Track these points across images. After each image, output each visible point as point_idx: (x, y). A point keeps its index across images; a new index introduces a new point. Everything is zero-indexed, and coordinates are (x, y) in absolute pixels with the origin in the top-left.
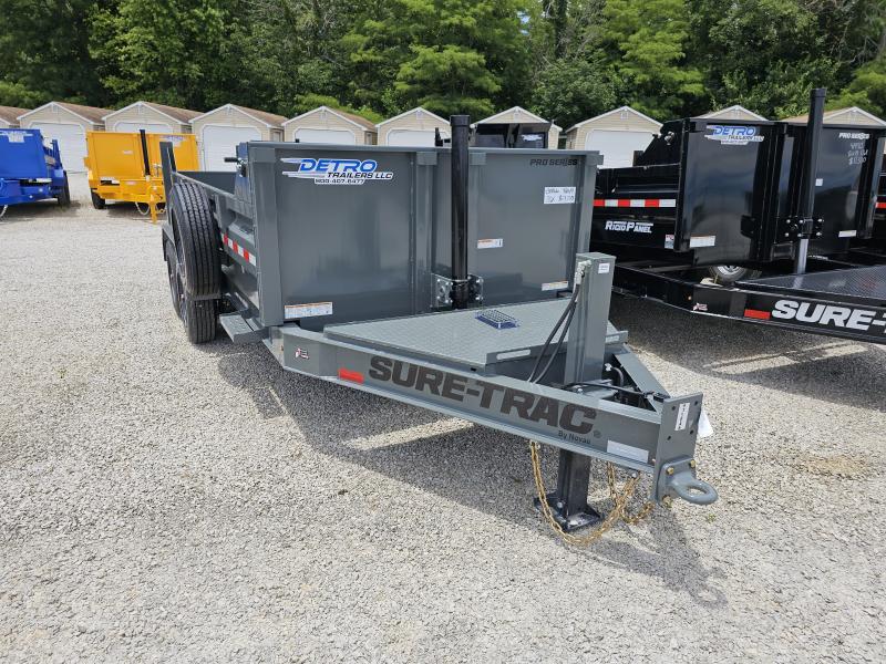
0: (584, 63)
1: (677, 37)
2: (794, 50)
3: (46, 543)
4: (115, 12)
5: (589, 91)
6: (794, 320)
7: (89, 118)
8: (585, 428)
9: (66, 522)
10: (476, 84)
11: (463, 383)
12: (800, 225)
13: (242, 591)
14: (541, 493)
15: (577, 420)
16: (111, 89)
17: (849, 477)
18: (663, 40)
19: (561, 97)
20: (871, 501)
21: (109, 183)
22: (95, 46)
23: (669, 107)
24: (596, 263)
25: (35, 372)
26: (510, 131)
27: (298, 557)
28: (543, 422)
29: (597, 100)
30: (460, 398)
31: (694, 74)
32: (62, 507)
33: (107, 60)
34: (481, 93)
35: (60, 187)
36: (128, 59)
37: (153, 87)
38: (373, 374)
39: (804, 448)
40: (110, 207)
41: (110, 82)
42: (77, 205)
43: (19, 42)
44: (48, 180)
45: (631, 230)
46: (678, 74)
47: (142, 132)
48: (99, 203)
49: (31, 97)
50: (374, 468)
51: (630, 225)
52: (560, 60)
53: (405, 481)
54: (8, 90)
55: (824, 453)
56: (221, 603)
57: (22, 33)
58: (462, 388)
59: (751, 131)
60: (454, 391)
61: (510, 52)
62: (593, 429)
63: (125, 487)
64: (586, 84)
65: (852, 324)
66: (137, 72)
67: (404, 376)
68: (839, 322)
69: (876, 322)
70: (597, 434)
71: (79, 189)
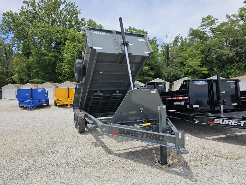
0: (175, 67)
1: (199, 60)
2: (231, 61)
3: (52, 169)
4: (62, 62)
5: (177, 74)
6: (219, 124)
7: (54, 85)
8: (162, 140)
9: (55, 165)
10: (148, 73)
11: (138, 133)
12: (219, 102)
13: (92, 177)
14: (157, 160)
15: (161, 138)
16: (60, 79)
17: (232, 159)
18: (195, 61)
19: (170, 75)
20: (237, 163)
21: (58, 100)
22: (57, 69)
23: (199, 77)
24: (162, 106)
25: (46, 139)
26: (156, 84)
27: (103, 171)
28: (154, 140)
29: (180, 76)
30: (137, 136)
31: (205, 68)
32: (54, 163)
33: (59, 73)
34: (149, 75)
35: (47, 101)
36: (64, 72)
37: (70, 78)
38: (119, 133)
39: (223, 153)
40: (58, 106)
41: (60, 77)
42: (51, 106)
43: (40, 70)
44: (44, 100)
45: (180, 104)
46: (201, 69)
47: (68, 88)
48: (56, 105)
49: (41, 82)
50: (120, 157)
51: (180, 103)
52: (169, 67)
53: (126, 159)
54: (36, 80)
55: (228, 154)
56: (88, 178)
57: (41, 68)
58: (137, 134)
59: (204, 82)
60: (136, 135)
61: (156, 66)
62: (164, 140)
63: (67, 159)
64: (176, 72)
65: (233, 124)
66: (66, 75)
67: (125, 133)
68: (230, 124)
69: (238, 123)
70: (165, 141)
71: (52, 102)
